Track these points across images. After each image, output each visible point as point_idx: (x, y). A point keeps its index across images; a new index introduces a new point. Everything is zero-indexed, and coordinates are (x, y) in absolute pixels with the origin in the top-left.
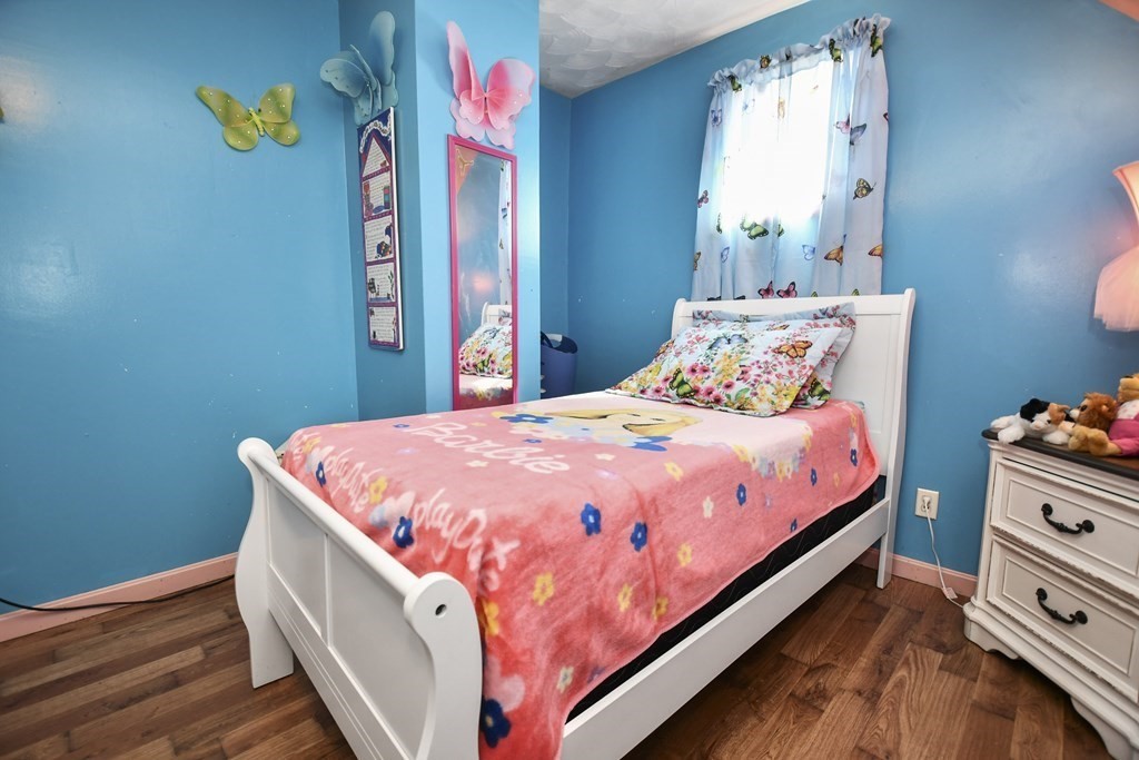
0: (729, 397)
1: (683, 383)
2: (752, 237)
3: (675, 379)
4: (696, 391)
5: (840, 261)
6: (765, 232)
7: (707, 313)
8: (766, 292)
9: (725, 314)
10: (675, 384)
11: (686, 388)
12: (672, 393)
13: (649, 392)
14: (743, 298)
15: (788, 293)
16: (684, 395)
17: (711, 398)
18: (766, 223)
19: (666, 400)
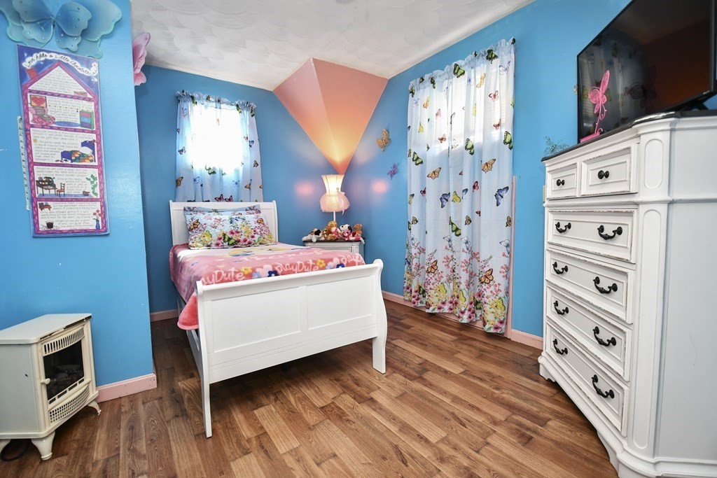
0: (255, 241)
1: (229, 239)
2: (210, 174)
3: (225, 238)
4: (239, 241)
5: (250, 188)
6: (214, 173)
7: (194, 208)
8: (220, 199)
9: (203, 208)
10: (226, 240)
11: (232, 241)
12: (226, 244)
13: (213, 246)
14: (209, 201)
15: (230, 200)
16: (233, 244)
17: (247, 243)
18: (214, 168)
19: (223, 247)
